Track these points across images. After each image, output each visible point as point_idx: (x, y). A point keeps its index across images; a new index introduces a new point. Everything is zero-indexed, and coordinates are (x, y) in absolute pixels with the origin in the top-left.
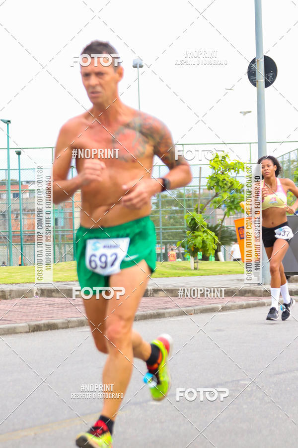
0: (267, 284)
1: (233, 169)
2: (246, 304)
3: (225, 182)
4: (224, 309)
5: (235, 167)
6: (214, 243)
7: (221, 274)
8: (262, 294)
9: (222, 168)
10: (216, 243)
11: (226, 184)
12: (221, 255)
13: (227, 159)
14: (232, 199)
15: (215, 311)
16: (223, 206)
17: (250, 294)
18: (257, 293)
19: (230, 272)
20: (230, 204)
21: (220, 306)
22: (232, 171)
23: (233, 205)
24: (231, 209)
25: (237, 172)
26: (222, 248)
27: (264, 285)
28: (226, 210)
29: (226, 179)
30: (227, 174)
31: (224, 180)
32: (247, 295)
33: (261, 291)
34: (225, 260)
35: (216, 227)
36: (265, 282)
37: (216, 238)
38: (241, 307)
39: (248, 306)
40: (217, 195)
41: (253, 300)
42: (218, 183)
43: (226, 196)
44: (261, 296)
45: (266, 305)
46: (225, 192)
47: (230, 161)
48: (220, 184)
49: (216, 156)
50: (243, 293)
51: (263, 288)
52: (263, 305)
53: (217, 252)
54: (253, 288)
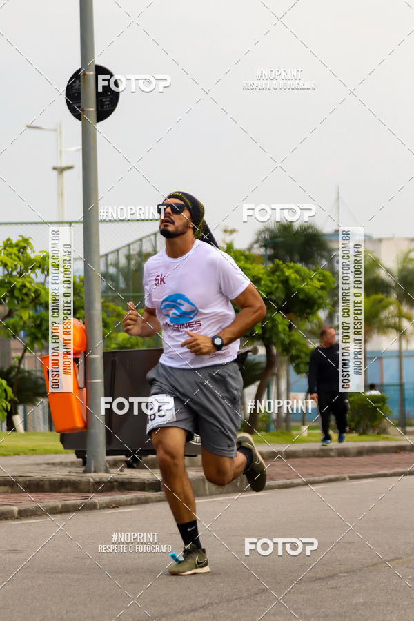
0: (100, 472)
1: (39, 267)
2: (62, 506)
3: (25, 291)
4: (24, 514)
5: (42, 265)
6: (6, 399)
7: (17, 454)
8: (91, 489)
9: (20, 265)
10: (9, 398)
11: (26, 294)
12: (18, 420)
13: (29, 251)
14: (38, 322)
15: (6, 519)
16: (22, 333)
17: (69, 489)
18: (82, 487)
19: (33, 451)
20: (33, 330)
21: (15, 509)
22: (38, 271)
23: (39, 333)
24: (35, 338)
25: (46, 272)
26: (20, 409)
27: (95, 472)
28: (28, 340)
29: (28, 285)
30: (29, 276)
31: (24, 286)
32: (64, 490)
33: (88, 482)
34: (25, 429)
35: (10, 371)
36: (95, 468)
37: (9, 390)
38: (54, 511)
39: (66, 510)
40: (10, 314)
41: (75, 499)
42: (12, 291)
43: (26, 315)
44: (89, 492)
45: (98, 507)
46: (25, 307)
47: (33, 253)
48: (17, 293)
49: (8, 244)
50: (57, 486)
51: (92, 477)
52: (92, 507)
53: (10, 414)
54: (74, 478)
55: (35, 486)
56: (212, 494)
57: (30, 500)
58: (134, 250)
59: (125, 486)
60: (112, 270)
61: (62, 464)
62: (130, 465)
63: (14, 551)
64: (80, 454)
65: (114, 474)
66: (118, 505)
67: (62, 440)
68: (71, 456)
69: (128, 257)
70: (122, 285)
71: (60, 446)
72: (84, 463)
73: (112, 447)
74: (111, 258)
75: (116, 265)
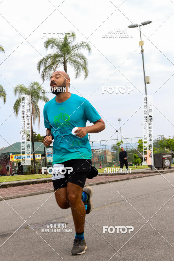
4: (144, 177)
7: (142, 168)
9: (141, 143)
13: (142, 141)
15: (141, 177)
19: (145, 168)
38: (148, 176)
39: (150, 176)
40: (140, 150)
41: (151, 174)
42: (140, 147)
44: (153, 173)
49: (139, 140)
50: (148, 173)
51: (153, 171)
52: (153, 175)
53: (141, 163)
54: (150, 171)
55: (145, 173)
56: (170, 173)
57: (144, 175)
58: (157, 140)
59: (157, 172)
60: (154, 143)
61: (149, 170)
62: (158, 169)
63: (143, 182)
64: (151, 168)
65: (156, 171)
66: (157, 175)
67: (149, 166)
68: (150, 168)
69: (156, 141)
70: (155, 145)
71: (148, 167)
72: (152, 169)
73: (156, 167)
74: (154, 141)
75: (154, 142)
